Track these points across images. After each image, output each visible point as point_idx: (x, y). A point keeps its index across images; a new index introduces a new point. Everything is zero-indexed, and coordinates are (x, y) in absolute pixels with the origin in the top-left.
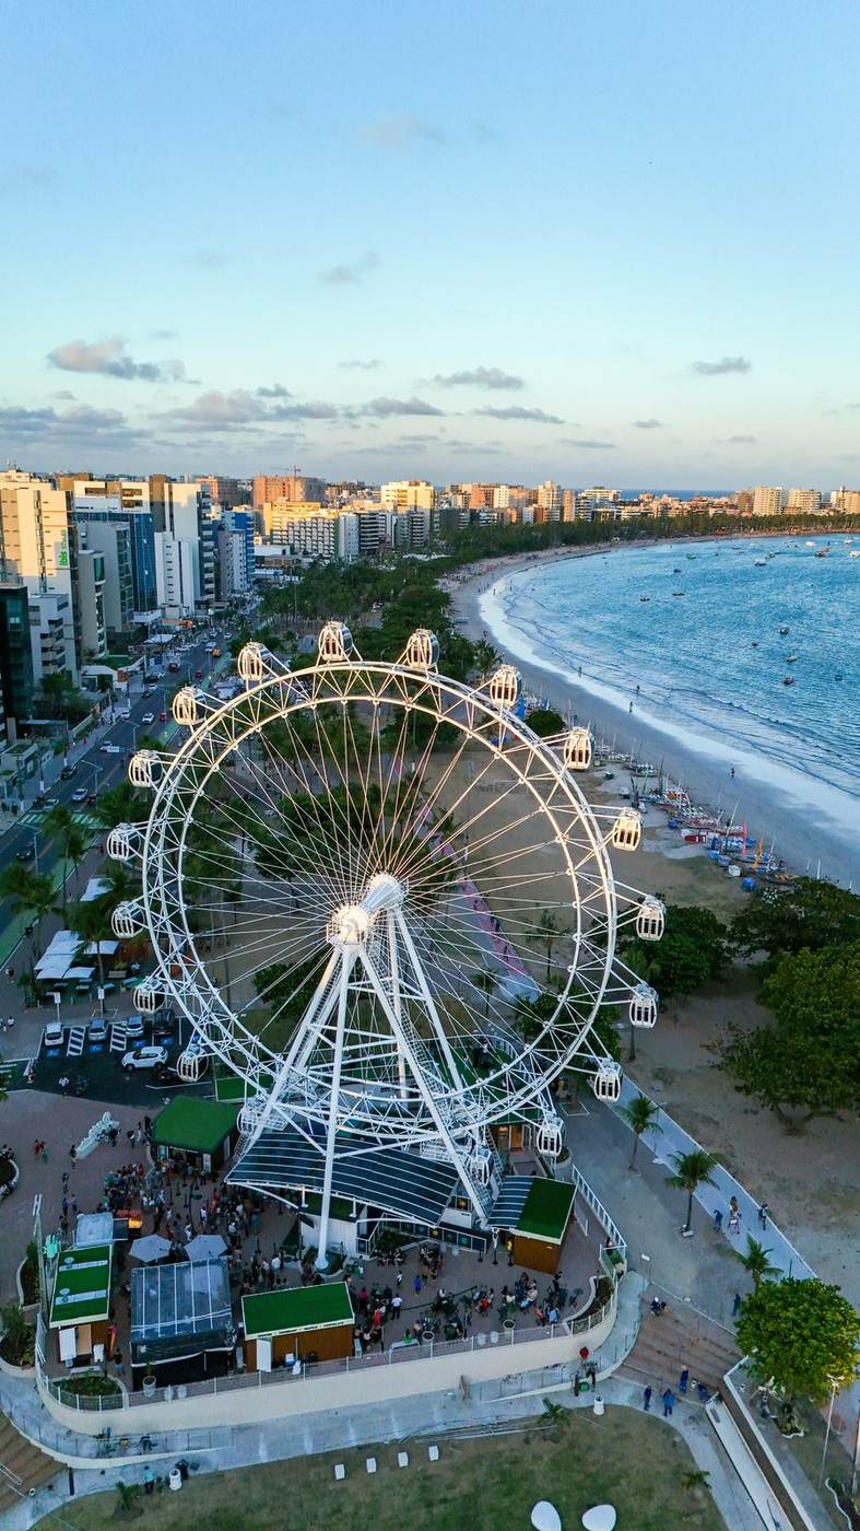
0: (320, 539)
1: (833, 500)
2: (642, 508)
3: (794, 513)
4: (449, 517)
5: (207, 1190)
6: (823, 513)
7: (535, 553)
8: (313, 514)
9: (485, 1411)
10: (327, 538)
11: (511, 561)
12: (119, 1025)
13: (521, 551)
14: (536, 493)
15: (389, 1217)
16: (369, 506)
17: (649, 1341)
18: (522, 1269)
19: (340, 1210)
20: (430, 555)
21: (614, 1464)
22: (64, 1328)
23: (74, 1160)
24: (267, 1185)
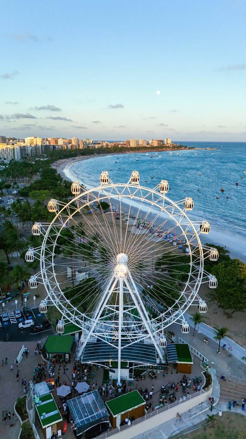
0: (9, 154)
1: (150, 143)
2: (101, 145)
3: (141, 146)
4: (47, 147)
5: (70, 366)
6: (148, 146)
7: (74, 158)
8: (6, 147)
9: (188, 423)
10: (11, 154)
11: (68, 160)
12: (11, 314)
13: (70, 157)
14: (71, 140)
15: (140, 365)
16: (22, 144)
17: (224, 389)
18: (183, 374)
19: (123, 366)
20: (44, 159)
21: (233, 431)
22: (48, 427)
23: (18, 364)
24: (97, 361)
